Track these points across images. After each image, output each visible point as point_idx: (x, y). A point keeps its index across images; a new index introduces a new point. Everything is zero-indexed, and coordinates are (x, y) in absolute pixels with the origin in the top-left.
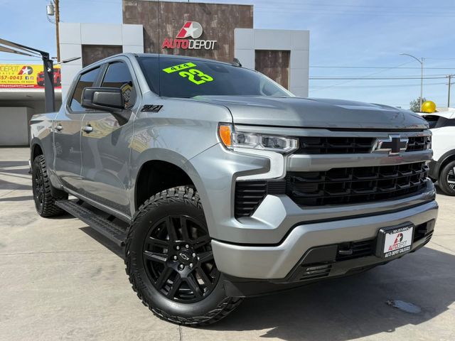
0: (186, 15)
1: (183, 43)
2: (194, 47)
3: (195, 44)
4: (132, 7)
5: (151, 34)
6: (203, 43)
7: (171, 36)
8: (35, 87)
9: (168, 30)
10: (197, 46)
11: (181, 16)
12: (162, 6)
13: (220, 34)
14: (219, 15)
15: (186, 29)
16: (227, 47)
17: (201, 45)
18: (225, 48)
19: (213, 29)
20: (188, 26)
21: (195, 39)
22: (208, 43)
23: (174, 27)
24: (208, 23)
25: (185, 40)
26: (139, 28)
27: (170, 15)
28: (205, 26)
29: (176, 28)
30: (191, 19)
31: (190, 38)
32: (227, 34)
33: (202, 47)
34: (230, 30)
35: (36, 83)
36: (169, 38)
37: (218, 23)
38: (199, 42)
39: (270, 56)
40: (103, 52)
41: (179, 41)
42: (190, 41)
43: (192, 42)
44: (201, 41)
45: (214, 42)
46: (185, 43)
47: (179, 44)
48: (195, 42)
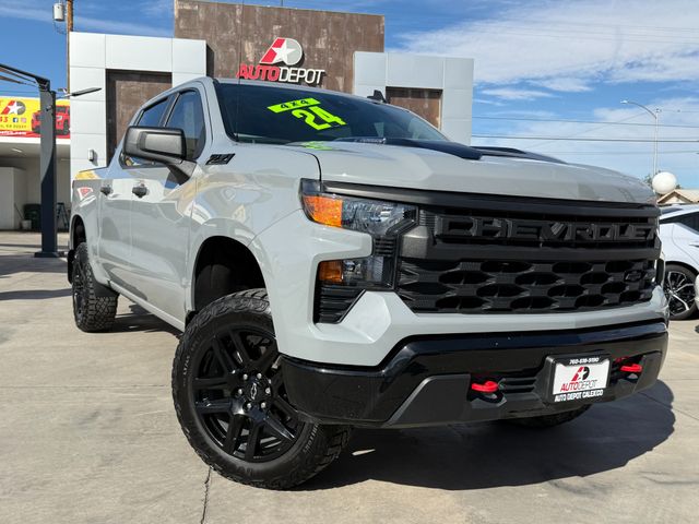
0: (276, 27)
1: (270, 73)
2: (288, 78)
3: (289, 74)
4: (189, 11)
5: (218, 56)
6: (302, 73)
7: (251, 59)
8: (29, 135)
9: (246, 50)
10: (292, 78)
11: (268, 29)
12: (238, 12)
13: (330, 60)
14: (330, 29)
15: (275, 49)
16: (340, 80)
18: (337, 82)
19: (319, 51)
20: (279, 44)
21: (289, 67)
22: (310, 74)
23: (257, 45)
24: (312, 41)
25: (275, 68)
26: (201, 45)
27: (251, 26)
28: (306, 46)
29: (260, 48)
30: (285, 33)
31: (282, 64)
32: (341, 59)
33: (300, 79)
34: (346, 53)
35: (29, 128)
36: (249, 63)
37: (327, 43)
38: (296, 72)
41: (264, 69)
42: (282, 68)
43: (285, 71)
44: (299, 70)
45: (320, 71)
46: (274, 71)
47: (264, 73)
48: (289, 71)
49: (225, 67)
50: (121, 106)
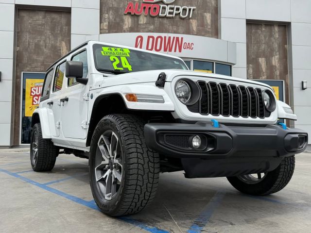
1: (152, 9)
2: (167, 13)
3: (168, 10)
6: (178, 9)
10: (170, 13)
16: (208, 16)
17: (175, 12)
21: (167, 5)
22: (185, 10)
25: (155, 6)
31: (162, 2)
33: (176, 14)
36: (135, 2)
38: (173, 9)
39: (264, 29)
40: (44, 17)
41: (147, 6)
42: (162, 6)
43: (164, 8)
44: (176, 7)
45: (192, 8)
46: (155, 9)
47: (147, 9)
48: (168, 8)
49: (115, 5)
50: (28, 36)
